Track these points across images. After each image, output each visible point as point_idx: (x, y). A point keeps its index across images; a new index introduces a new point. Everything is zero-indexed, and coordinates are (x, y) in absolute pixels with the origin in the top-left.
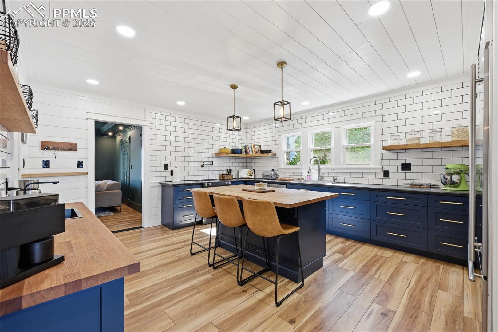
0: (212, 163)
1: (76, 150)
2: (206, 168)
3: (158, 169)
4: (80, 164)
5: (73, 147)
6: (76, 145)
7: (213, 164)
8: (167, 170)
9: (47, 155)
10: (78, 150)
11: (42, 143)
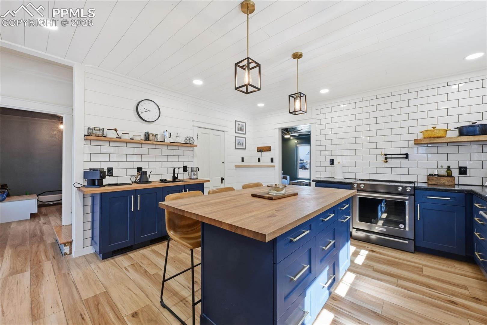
0: (405, 156)
1: (270, 151)
2: (392, 163)
3: (323, 164)
4: (272, 160)
5: (268, 149)
6: (270, 147)
7: (406, 158)
8: (332, 166)
9: (259, 155)
10: (271, 151)
11: (258, 148)
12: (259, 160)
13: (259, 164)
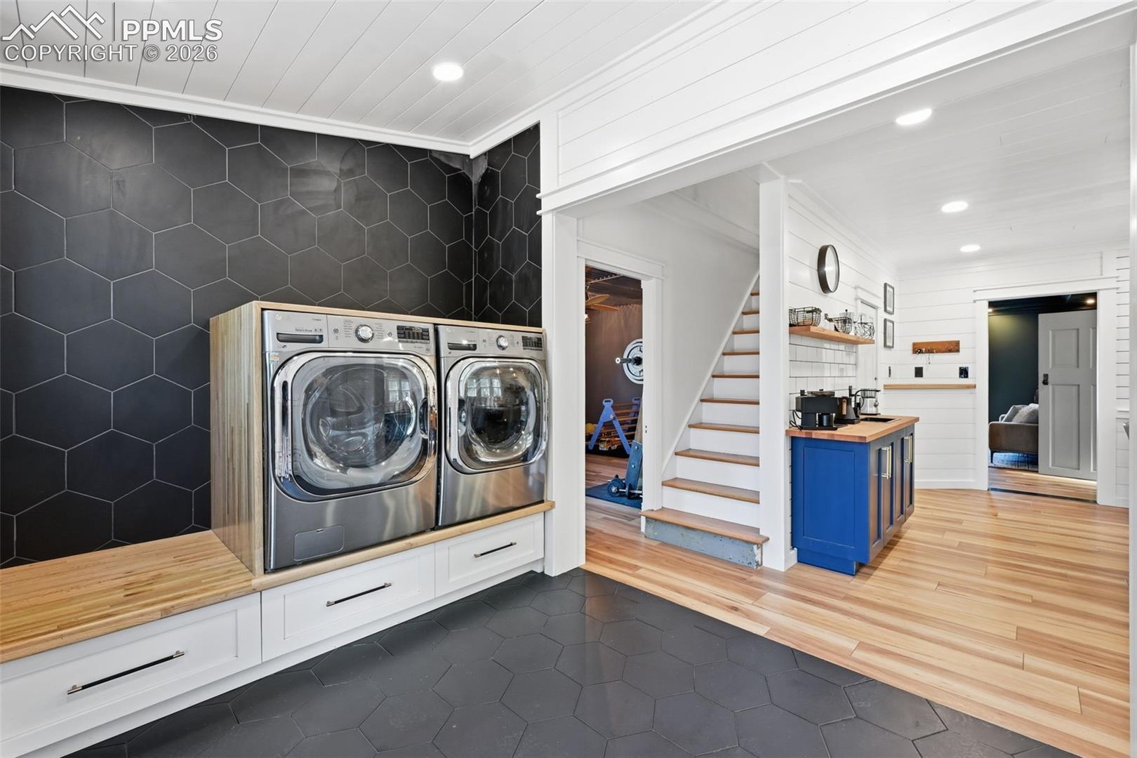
1: (958, 351)
4: (964, 372)
5: (950, 348)
6: (958, 343)
9: (921, 360)
10: (961, 350)
11: (914, 344)
12: (919, 372)
13: (919, 381)
